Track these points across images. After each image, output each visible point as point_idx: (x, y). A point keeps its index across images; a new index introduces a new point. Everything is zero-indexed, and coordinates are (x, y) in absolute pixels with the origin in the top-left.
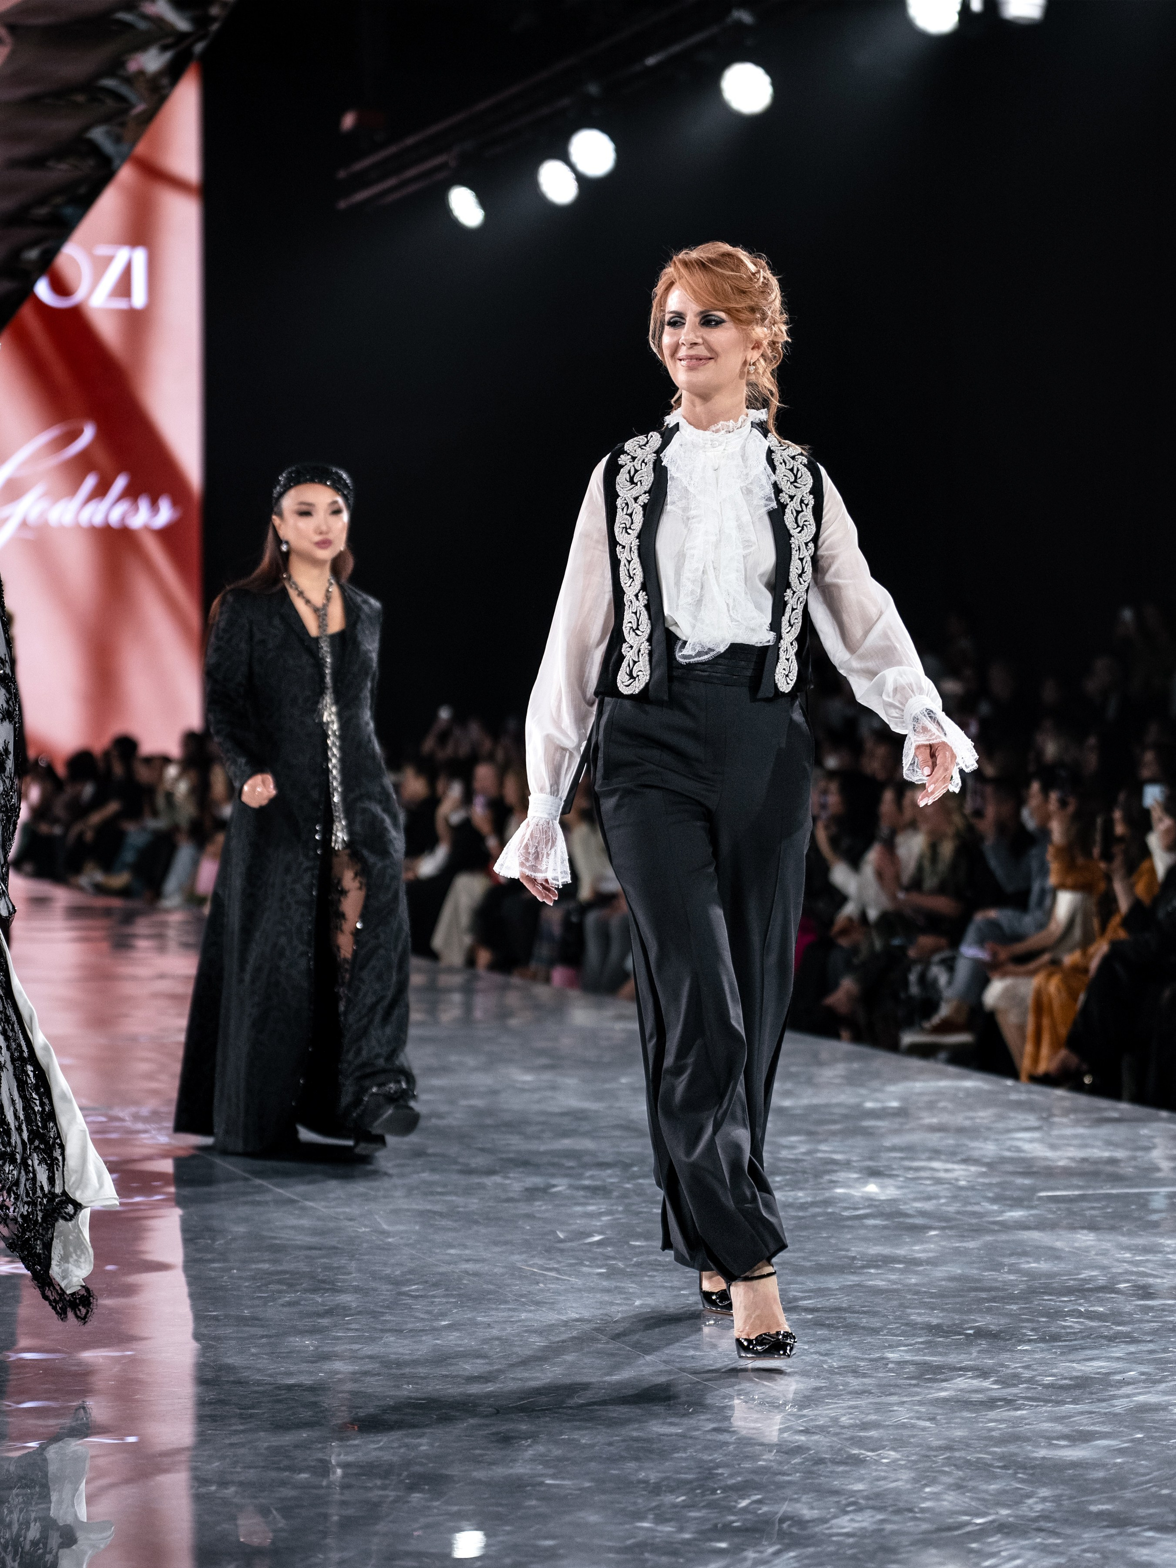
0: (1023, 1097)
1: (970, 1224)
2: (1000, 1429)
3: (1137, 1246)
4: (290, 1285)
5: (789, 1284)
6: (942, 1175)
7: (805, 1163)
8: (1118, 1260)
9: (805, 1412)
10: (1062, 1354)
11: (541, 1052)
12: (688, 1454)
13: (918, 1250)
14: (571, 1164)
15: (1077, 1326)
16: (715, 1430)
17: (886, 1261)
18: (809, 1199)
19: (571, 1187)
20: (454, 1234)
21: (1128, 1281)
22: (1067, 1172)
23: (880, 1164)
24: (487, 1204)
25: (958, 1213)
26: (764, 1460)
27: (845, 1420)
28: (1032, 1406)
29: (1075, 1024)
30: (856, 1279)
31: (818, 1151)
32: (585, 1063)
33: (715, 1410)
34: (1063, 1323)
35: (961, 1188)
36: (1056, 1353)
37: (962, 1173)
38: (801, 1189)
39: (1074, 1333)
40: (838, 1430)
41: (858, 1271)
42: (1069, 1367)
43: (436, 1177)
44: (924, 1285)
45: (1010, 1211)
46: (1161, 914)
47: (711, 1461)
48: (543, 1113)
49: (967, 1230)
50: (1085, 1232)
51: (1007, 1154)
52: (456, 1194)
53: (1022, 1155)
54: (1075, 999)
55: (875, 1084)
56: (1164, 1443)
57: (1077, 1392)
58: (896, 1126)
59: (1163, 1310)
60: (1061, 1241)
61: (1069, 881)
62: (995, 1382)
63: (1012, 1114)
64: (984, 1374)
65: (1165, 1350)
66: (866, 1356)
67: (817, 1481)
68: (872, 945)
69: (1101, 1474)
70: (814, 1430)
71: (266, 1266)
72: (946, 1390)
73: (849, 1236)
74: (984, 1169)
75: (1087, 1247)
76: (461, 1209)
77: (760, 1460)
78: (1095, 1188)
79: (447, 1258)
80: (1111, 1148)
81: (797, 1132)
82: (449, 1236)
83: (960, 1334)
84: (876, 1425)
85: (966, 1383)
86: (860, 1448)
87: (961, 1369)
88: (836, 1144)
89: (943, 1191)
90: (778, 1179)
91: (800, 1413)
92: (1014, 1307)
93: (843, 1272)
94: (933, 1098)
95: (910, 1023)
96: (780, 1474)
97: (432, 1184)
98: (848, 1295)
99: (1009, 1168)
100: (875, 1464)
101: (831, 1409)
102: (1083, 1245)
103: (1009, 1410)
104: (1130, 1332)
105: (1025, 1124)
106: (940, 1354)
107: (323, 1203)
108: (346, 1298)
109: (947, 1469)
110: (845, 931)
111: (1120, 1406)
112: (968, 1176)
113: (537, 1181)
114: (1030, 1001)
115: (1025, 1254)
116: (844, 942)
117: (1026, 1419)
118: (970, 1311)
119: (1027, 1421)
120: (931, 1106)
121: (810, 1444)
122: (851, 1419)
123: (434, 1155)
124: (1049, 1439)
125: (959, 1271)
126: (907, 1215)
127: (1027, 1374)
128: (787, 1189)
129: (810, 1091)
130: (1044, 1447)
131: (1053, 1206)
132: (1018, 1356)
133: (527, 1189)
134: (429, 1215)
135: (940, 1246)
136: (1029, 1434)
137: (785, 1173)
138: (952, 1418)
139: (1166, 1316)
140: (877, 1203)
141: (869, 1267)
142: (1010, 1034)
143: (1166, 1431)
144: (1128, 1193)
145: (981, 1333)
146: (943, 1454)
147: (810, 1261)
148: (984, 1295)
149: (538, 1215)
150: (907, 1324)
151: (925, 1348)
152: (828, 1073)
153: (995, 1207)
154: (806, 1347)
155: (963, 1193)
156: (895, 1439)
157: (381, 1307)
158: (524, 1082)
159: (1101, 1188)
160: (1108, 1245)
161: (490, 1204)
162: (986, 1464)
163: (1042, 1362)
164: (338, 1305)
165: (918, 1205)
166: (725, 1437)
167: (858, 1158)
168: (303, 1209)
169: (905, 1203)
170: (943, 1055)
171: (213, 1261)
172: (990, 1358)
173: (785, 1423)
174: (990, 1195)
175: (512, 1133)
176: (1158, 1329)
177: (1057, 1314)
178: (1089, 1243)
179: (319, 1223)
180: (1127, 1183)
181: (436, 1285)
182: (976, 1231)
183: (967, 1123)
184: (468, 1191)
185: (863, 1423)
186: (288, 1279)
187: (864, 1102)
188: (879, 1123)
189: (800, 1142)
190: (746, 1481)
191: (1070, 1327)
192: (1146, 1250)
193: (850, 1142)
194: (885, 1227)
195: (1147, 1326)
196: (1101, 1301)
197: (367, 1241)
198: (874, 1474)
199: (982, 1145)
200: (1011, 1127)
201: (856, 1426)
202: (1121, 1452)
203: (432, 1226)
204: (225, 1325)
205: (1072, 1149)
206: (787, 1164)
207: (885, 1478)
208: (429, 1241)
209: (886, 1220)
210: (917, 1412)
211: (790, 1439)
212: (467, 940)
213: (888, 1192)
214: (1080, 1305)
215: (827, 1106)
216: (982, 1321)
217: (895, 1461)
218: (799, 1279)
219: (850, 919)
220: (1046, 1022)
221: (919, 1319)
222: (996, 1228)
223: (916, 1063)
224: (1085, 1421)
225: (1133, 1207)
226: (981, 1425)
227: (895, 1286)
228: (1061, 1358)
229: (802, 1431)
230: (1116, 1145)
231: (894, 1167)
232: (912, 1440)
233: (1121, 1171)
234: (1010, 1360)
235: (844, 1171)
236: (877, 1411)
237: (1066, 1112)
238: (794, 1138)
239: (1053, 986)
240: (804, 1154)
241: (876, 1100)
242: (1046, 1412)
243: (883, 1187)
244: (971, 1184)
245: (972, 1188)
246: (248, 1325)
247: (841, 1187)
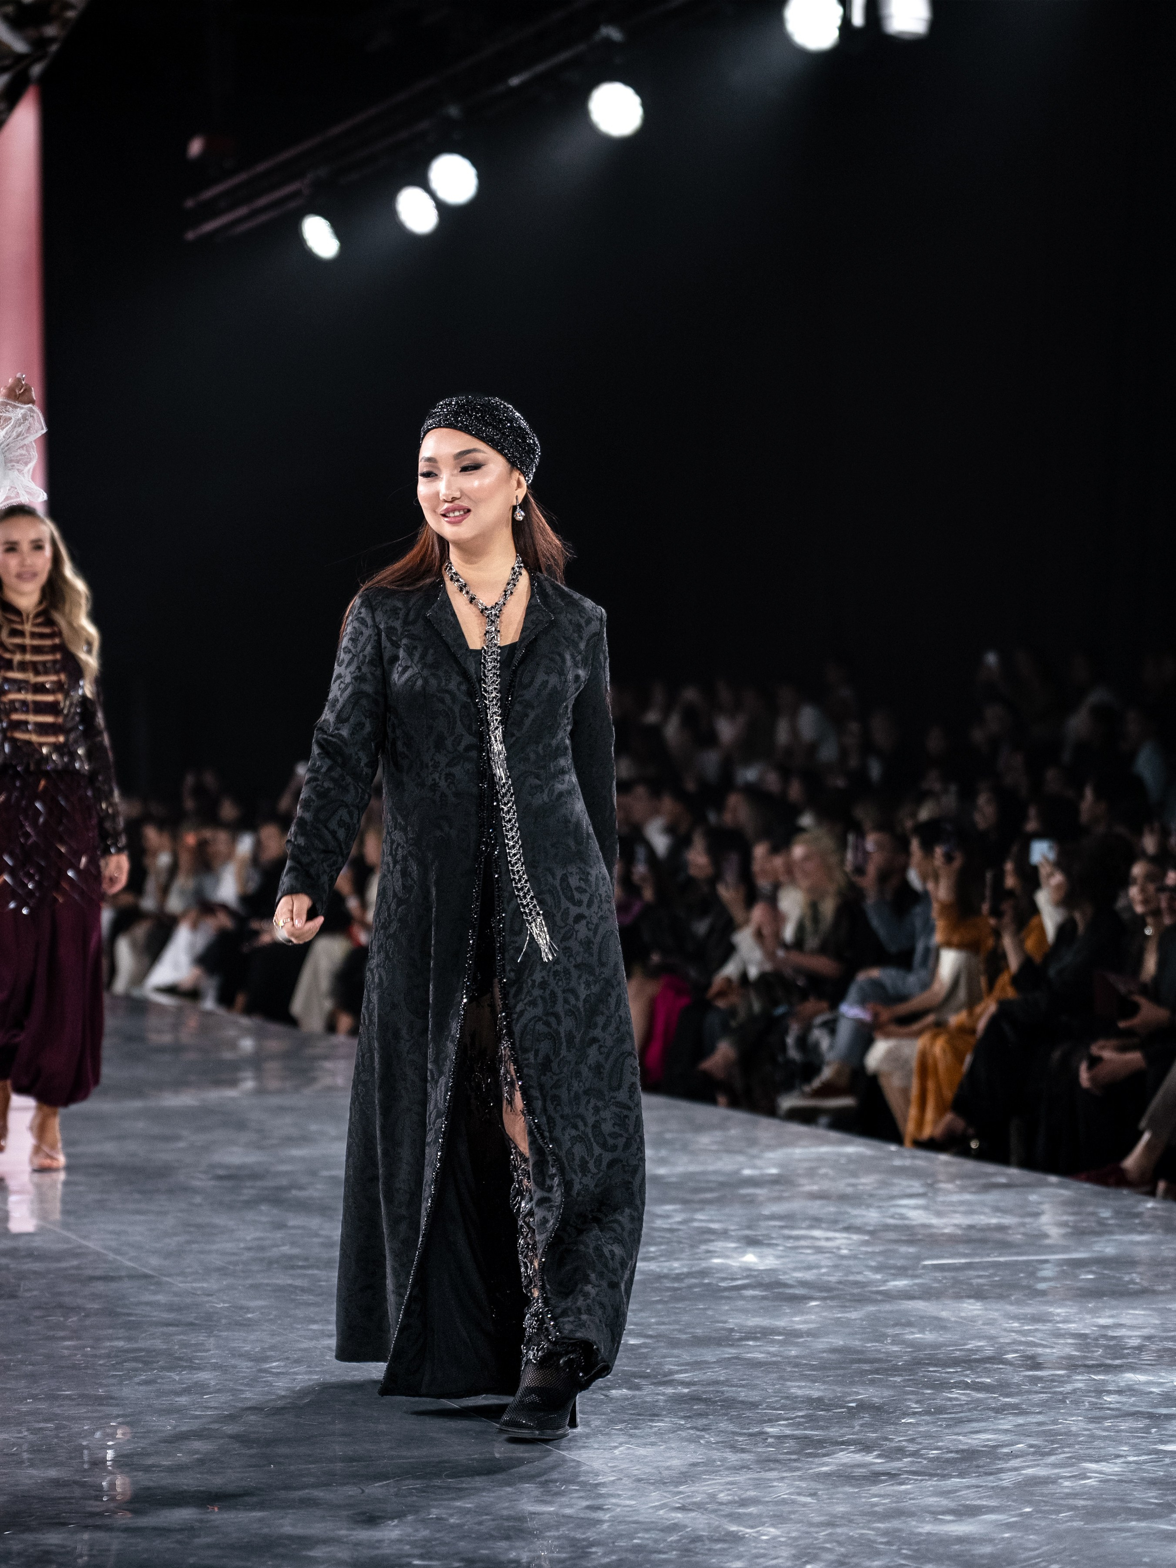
0: (908, 1162)
1: (853, 1295)
2: (884, 1504)
3: (1026, 1315)
4: (146, 1363)
5: (665, 1357)
6: (823, 1243)
7: (680, 1233)
8: (1005, 1330)
9: (681, 1488)
10: (948, 1426)
12: (561, 1532)
13: (798, 1321)
15: (963, 1398)
16: (589, 1507)
17: (764, 1334)
18: (685, 1270)
20: (317, 1309)
21: (1016, 1351)
22: (953, 1240)
23: (759, 1233)
25: (840, 1282)
26: (639, 1538)
27: (722, 1496)
28: (917, 1480)
29: (961, 1086)
30: (734, 1351)
31: (696, 1220)
33: (589, 1488)
34: (949, 1395)
35: (843, 1257)
36: (941, 1426)
37: (844, 1241)
38: (677, 1259)
39: (961, 1405)
40: (715, 1507)
41: (736, 1343)
42: (955, 1440)
43: (296, 1251)
44: (803, 1357)
45: (894, 1280)
46: (1052, 972)
47: (584, 1540)
49: (850, 1300)
50: (972, 1301)
51: (891, 1221)
52: (318, 1268)
53: (906, 1222)
54: (961, 1061)
55: (754, 1151)
56: (1054, 1517)
57: (964, 1466)
58: (776, 1194)
59: (1053, 1381)
60: (945, 1310)
61: (956, 939)
62: (879, 1456)
63: (895, 1181)
64: (866, 1447)
65: (1055, 1422)
66: (745, 1431)
67: (694, 1559)
68: (750, 1007)
69: (987, 1549)
70: (690, 1507)
71: (121, 1344)
72: (827, 1465)
73: (727, 1308)
74: (867, 1238)
75: (973, 1317)
76: (323, 1283)
77: (635, 1538)
78: (982, 1256)
79: (309, 1333)
80: (999, 1214)
81: (672, 1201)
82: (311, 1311)
83: (843, 1407)
84: (755, 1501)
85: (848, 1457)
86: (739, 1525)
87: (843, 1443)
88: (713, 1213)
89: (825, 1261)
90: (652, 1249)
91: (676, 1490)
92: (898, 1379)
93: (721, 1345)
94: (813, 1164)
95: (788, 1087)
96: (655, 1552)
97: (291, 1257)
98: (726, 1369)
99: (892, 1235)
100: (754, 1541)
101: (708, 1485)
102: (969, 1314)
103: (892, 1485)
104: (1018, 1404)
105: (909, 1191)
106: (822, 1428)
107: (180, 1278)
108: (203, 1376)
109: (828, 1545)
110: (721, 994)
111: (1007, 1479)
112: (849, 1245)
114: (914, 1064)
115: (909, 1324)
116: (721, 1004)
117: (910, 1494)
118: (853, 1383)
119: (912, 1496)
120: (811, 1173)
121: (687, 1522)
122: (728, 1495)
123: (294, 1227)
124: (935, 1514)
125: (841, 1343)
126: (786, 1285)
127: (912, 1448)
128: (663, 1259)
129: (685, 1159)
130: (929, 1522)
131: (938, 1275)
132: (902, 1429)
134: (290, 1289)
135: (821, 1317)
136: (914, 1509)
137: (661, 1244)
138: (833, 1493)
139: (1056, 1387)
140: (756, 1273)
141: (748, 1339)
142: (894, 1099)
143: (1056, 1505)
144: (1017, 1261)
145: (863, 1406)
146: (824, 1531)
147: (686, 1333)
148: (866, 1367)
150: (787, 1398)
151: (806, 1422)
152: (705, 1140)
153: (879, 1277)
154: (683, 1422)
155: (845, 1262)
156: (775, 1516)
157: (242, 1384)
159: (988, 1255)
160: (996, 1315)
162: (869, 1540)
163: (927, 1436)
164: (196, 1383)
165: (799, 1275)
166: (600, 1515)
167: (737, 1227)
168: (159, 1284)
169: (785, 1273)
170: (824, 1120)
171: (64, 1339)
172: (873, 1432)
173: (658, 1500)
174: (873, 1264)
176: (1047, 1401)
177: (944, 1385)
178: (976, 1312)
179: (175, 1299)
180: (1015, 1250)
181: (298, 1361)
182: (859, 1301)
183: (850, 1190)
185: (742, 1500)
186: (144, 1356)
187: (743, 1168)
188: (758, 1191)
189: (675, 1211)
190: (620, 1560)
191: (956, 1399)
192: (1035, 1319)
193: (727, 1210)
194: (764, 1298)
195: (1036, 1398)
196: (988, 1372)
197: (226, 1317)
198: (754, 1551)
199: (864, 1212)
200: (895, 1193)
201: (736, 1502)
202: (1009, 1526)
203: (293, 1300)
204: (79, 1405)
205: (957, 1215)
206: (662, 1234)
207: (763, 1556)
208: (290, 1317)
209: (765, 1290)
210: (798, 1487)
211: (665, 1516)
212: (328, 1005)
213: (767, 1262)
214: (967, 1376)
215: (704, 1173)
216: (865, 1393)
217: (774, 1538)
218: (676, 1352)
219: (728, 980)
220: (931, 1085)
221: (800, 1392)
222: (879, 1297)
223: (795, 1128)
224: (972, 1495)
225: (1022, 1275)
226: (864, 1500)
227: (774, 1359)
228: (947, 1431)
229: (678, 1508)
230: (1004, 1211)
231: (774, 1235)
232: (793, 1516)
233: (1009, 1238)
234: (895, 1433)
235: (720, 1241)
236: (757, 1487)
237: (952, 1178)
238: (669, 1207)
239: (939, 1048)
240: (680, 1223)
241: (754, 1167)
242: (932, 1486)
243: (761, 1257)
244: (853, 1252)
245: (855, 1257)
246: (104, 1405)
247: (718, 1257)
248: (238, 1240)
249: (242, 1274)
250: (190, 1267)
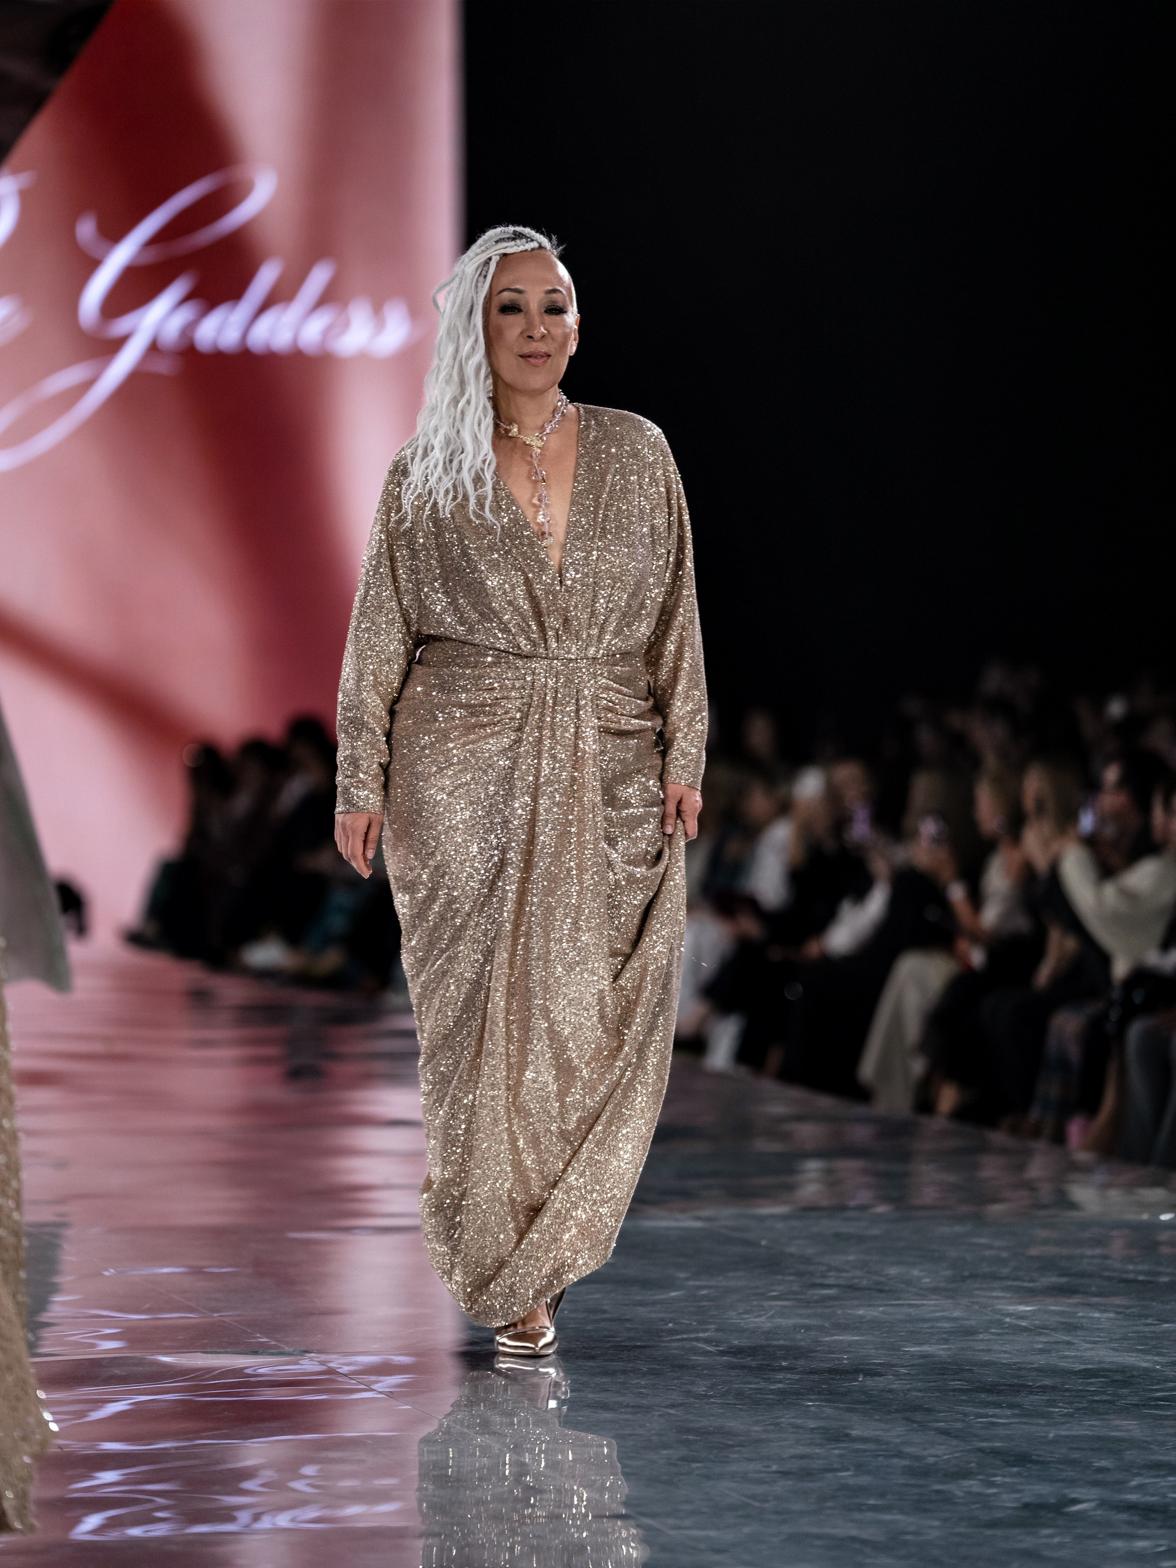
11: (1047, 1265)
14: (1103, 1463)
19: (1103, 1503)
24: (957, 1530)
32: (1127, 1285)
43: (864, 1480)
48: (1053, 1371)
97: (860, 1490)
107: (671, 1521)
113: (1043, 1490)
123: (861, 1439)
133: (1026, 1506)
134: (857, 1546)
149: (1047, 1553)
158: (1021, 1316)
161: (961, 1530)
175: (998, 1405)
184: (920, 1507)
212: (918, 1066)
248: (768, 1458)
249: (774, 1517)
250: (687, 1502)
